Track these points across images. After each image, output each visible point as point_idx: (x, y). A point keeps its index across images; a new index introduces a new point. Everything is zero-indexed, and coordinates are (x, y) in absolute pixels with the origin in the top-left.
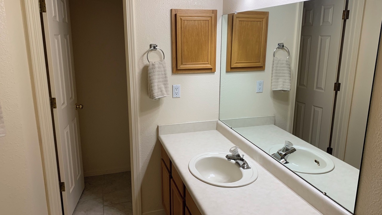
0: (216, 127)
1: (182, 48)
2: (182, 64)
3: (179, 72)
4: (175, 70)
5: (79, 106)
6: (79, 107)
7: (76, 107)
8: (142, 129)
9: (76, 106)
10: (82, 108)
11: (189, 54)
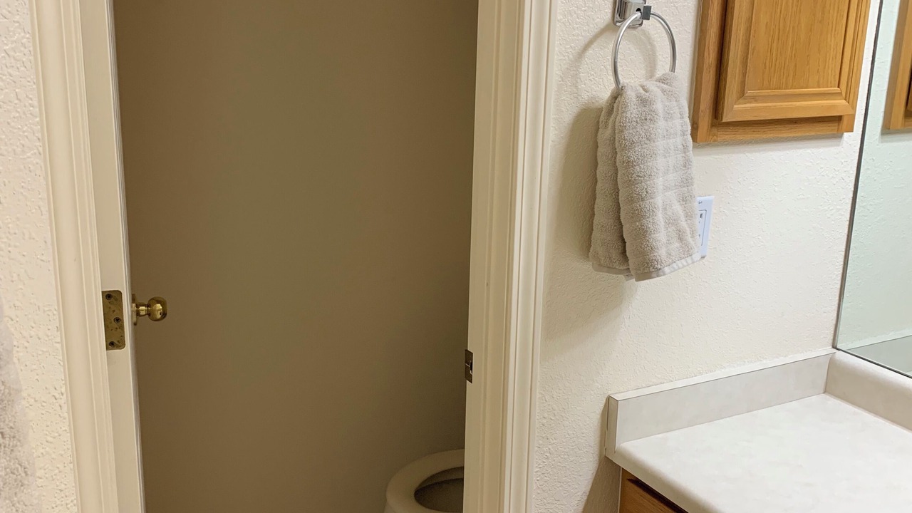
0: (824, 381)
1: (750, 20)
2: (742, 94)
3: (723, 135)
4: (706, 128)
5: (148, 306)
6: (149, 314)
7: (138, 314)
8: (544, 421)
9: (137, 306)
10: (164, 315)
11: (775, 45)
